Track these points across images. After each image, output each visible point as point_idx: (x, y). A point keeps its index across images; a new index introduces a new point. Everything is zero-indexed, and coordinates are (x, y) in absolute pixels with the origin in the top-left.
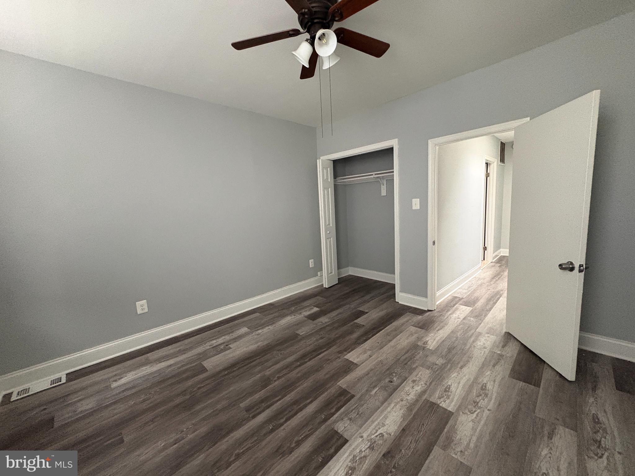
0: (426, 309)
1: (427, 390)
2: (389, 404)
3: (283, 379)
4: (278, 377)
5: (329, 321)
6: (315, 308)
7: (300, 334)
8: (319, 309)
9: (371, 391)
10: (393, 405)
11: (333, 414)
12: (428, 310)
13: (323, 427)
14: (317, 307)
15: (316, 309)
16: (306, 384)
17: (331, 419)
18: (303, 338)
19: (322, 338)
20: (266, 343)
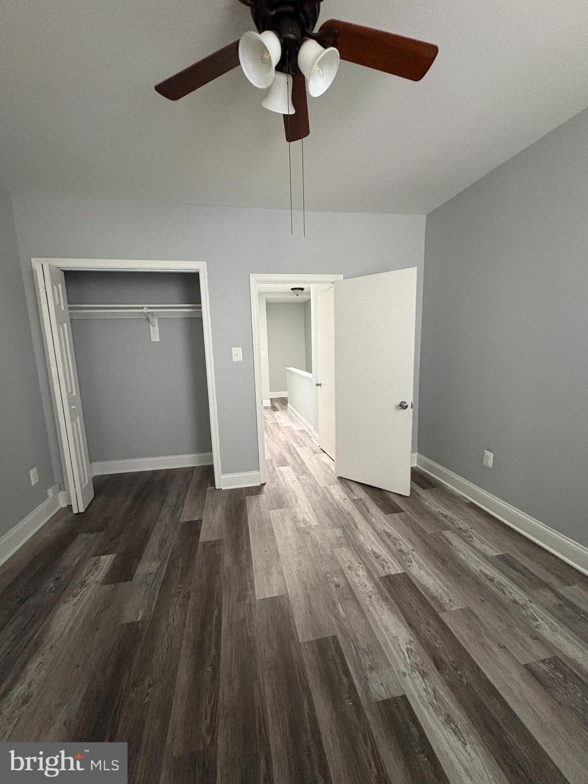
0: (259, 484)
1: (368, 568)
2: (369, 610)
3: (221, 722)
4: (208, 731)
5: (159, 564)
6: (103, 558)
7: (139, 619)
8: (114, 556)
9: (339, 613)
10: (372, 609)
11: (352, 685)
12: (261, 484)
13: (369, 716)
14: (104, 554)
15: (107, 560)
16: (267, 687)
17: (360, 694)
18: (154, 620)
19: (187, 597)
20: (77, 699)
